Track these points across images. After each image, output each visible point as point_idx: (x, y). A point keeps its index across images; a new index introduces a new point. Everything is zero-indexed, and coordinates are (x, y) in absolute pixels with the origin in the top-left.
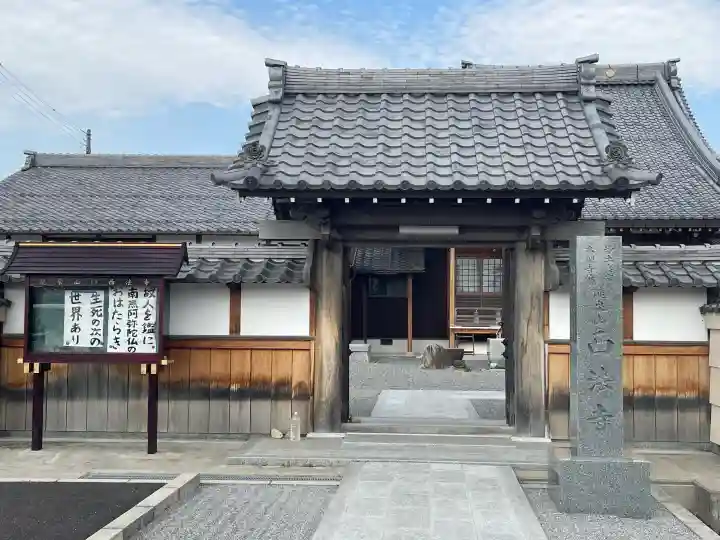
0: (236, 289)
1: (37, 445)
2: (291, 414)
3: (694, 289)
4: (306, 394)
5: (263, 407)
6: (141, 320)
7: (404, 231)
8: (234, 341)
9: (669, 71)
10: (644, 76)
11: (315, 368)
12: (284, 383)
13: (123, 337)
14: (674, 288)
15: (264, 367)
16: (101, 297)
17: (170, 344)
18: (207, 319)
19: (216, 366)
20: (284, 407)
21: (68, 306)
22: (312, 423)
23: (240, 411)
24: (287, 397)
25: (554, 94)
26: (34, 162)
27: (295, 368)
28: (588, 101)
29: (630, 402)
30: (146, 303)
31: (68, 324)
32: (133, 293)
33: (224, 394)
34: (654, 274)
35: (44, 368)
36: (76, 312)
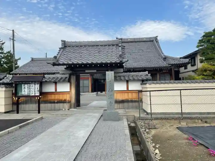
0: (56, 83)
1: (18, 113)
2: (66, 106)
3: (138, 80)
4: (69, 102)
5: (61, 105)
6: (36, 89)
7: (86, 71)
8: (56, 93)
9: (156, 38)
10: (151, 40)
11: (71, 97)
12: (65, 100)
13: (33, 92)
15: (61, 97)
16: (29, 85)
17: (41, 93)
18: (50, 88)
19: (53, 97)
20: (65, 104)
21: (23, 87)
22: (71, 107)
23: (57, 105)
24: (66, 103)
25: (114, 45)
26: (33, 59)
27: (67, 97)
28: (120, 46)
30: (37, 86)
31: (23, 90)
32: (35, 84)
33: (54, 103)
34: (131, 78)
35: (19, 99)
36: (24, 88)
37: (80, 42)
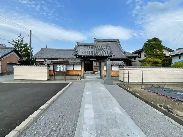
0: (73, 65)
1: (54, 81)
2: (79, 77)
3: (118, 65)
4: (80, 76)
5: (76, 77)
6: (64, 68)
7: (90, 59)
8: (73, 70)
11: (81, 73)
12: (78, 75)
13: (63, 70)
14: (116, 65)
15: (76, 73)
16: (60, 66)
17: (67, 71)
18: (71, 68)
19: (71, 73)
20: (78, 77)
21: (57, 67)
22: (81, 79)
23: (74, 77)
24: (79, 76)
25: (105, 46)
27: (79, 73)
28: (109, 47)
29: (112, 76)
30: (65, 66)
31: (57, 68)
32: (64, 65)
33: (72, 76)
34: (114, 64)
35: (55, 73)
36: (58, 67)
37: (87, 43)
